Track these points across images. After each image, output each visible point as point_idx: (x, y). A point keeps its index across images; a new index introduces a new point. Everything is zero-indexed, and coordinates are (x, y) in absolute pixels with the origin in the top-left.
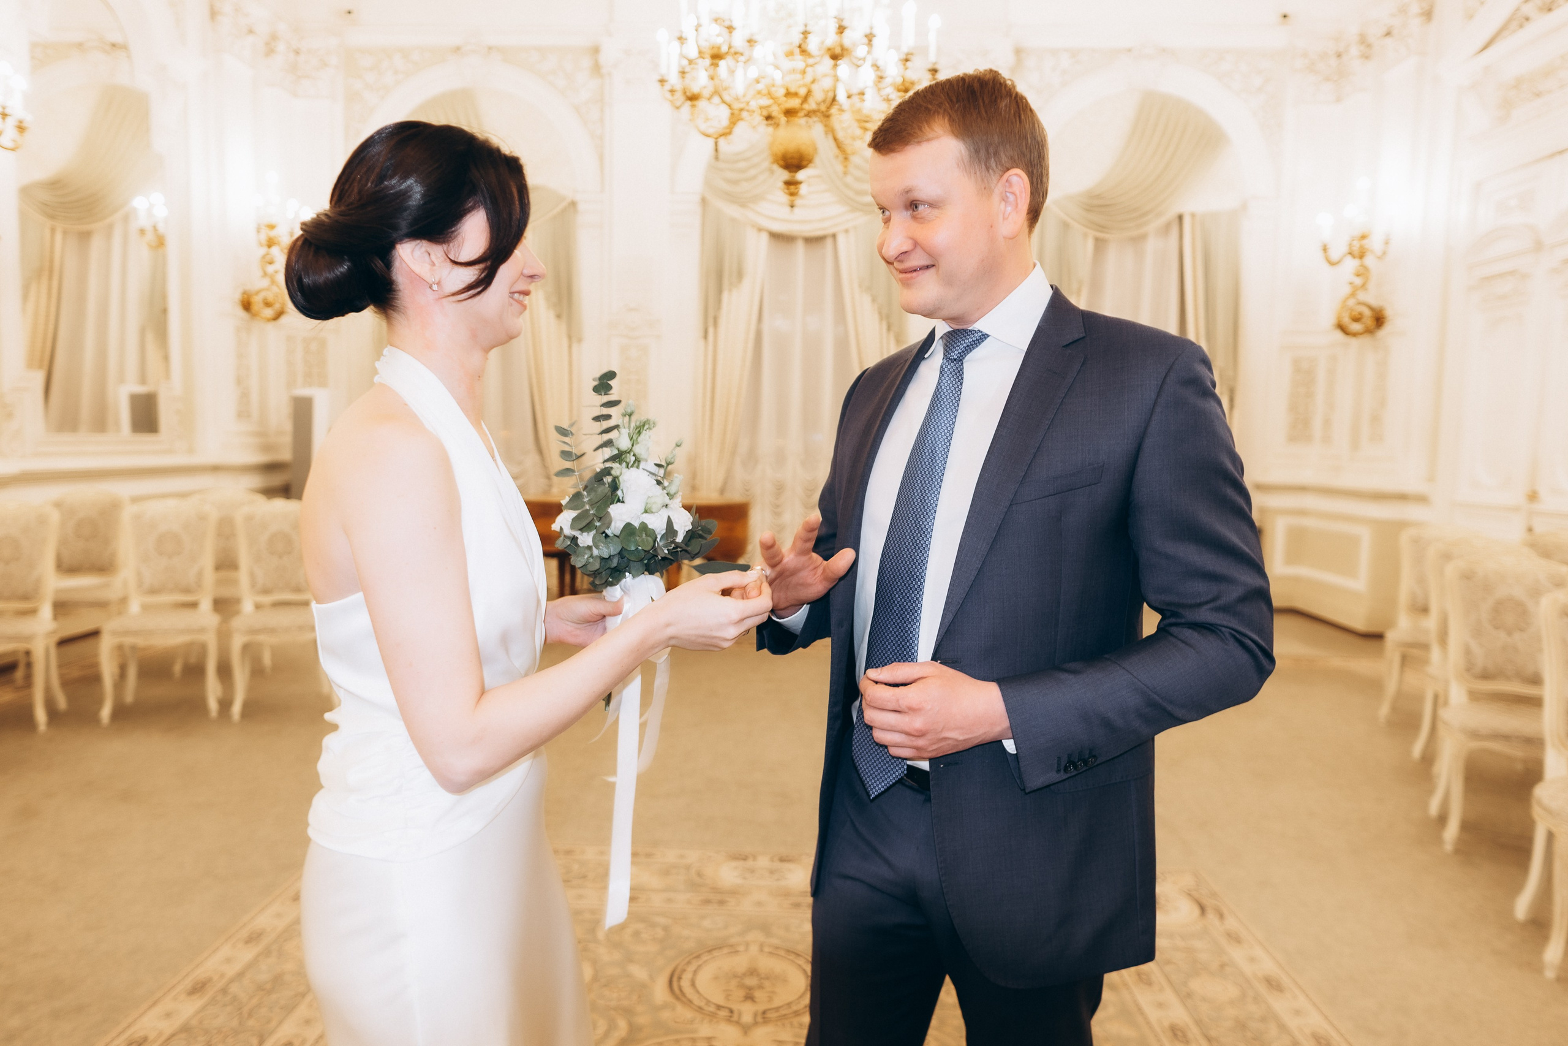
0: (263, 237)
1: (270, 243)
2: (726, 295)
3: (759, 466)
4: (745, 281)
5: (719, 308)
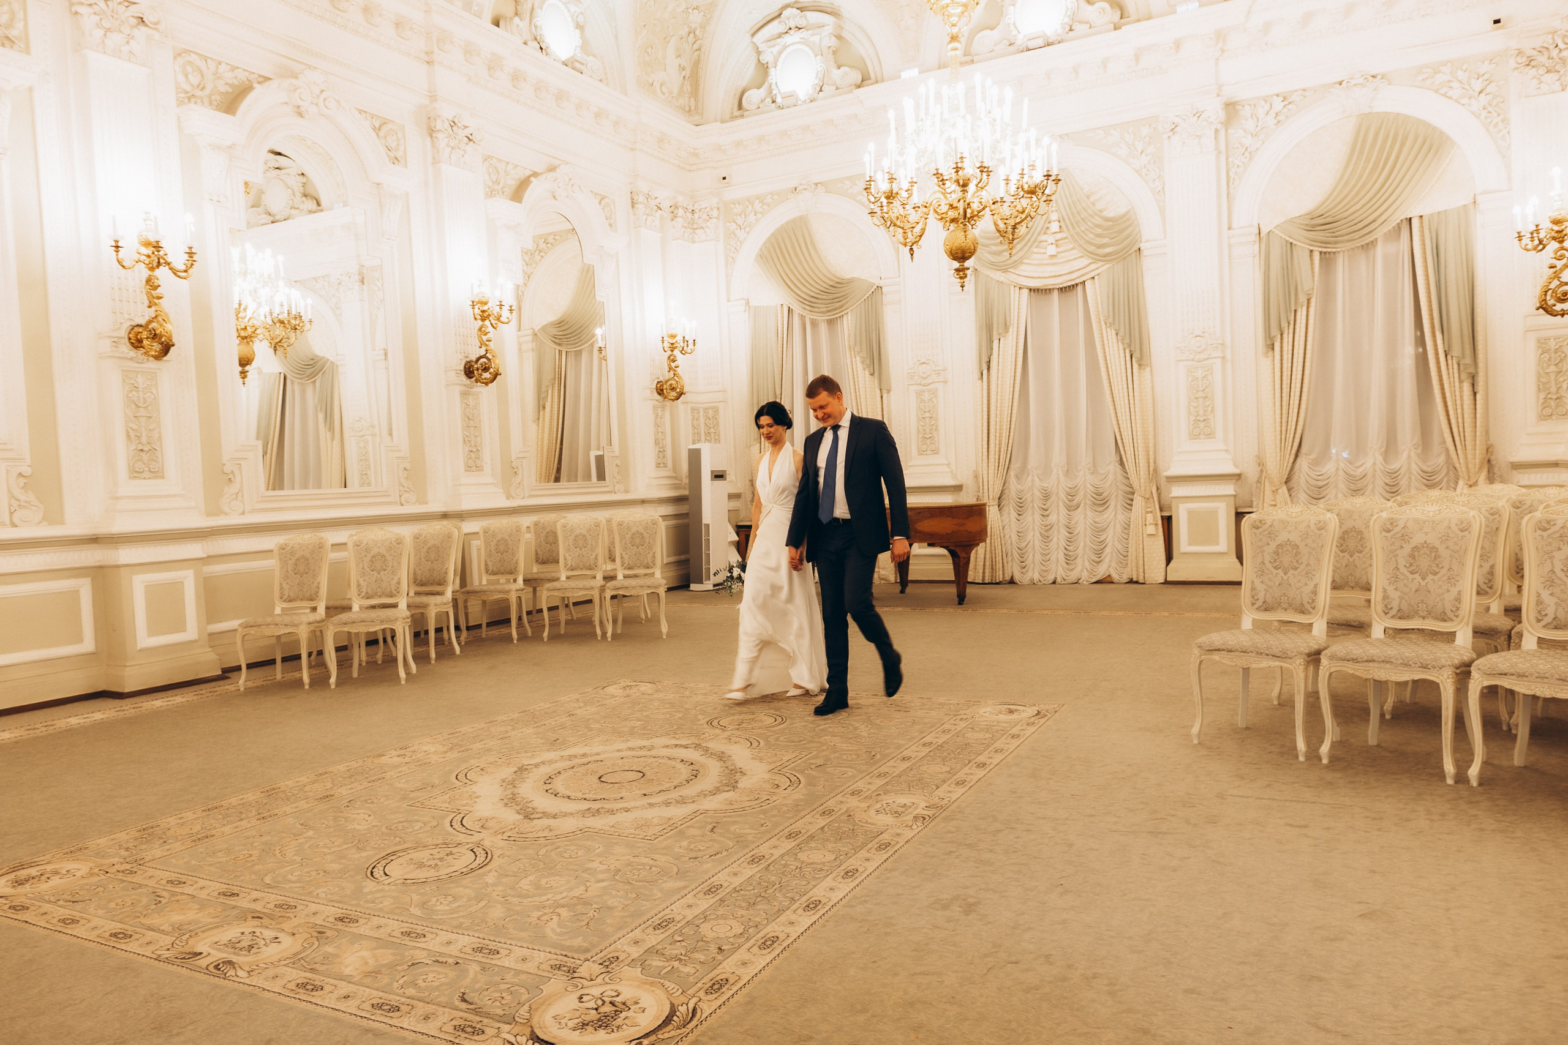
1: (673, 348)
2: (996, 343)
3: (1030, 478)
4: (1011, 330)
5: (991, 355)
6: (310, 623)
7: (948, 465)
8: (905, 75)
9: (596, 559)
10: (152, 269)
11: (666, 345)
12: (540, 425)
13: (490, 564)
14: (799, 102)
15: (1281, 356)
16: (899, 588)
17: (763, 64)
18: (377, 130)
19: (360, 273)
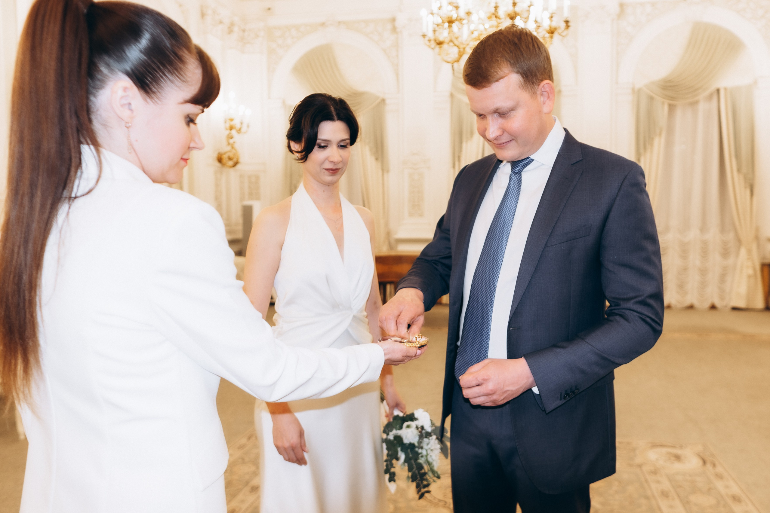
0: (228, 125)
1: (231, 128)
2: (464, 144)
5: (461, 151)
7: (429, 224)
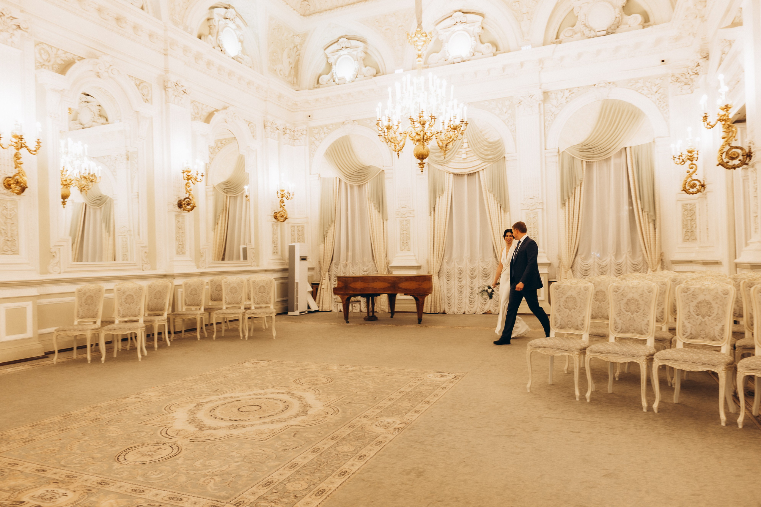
1: (282, 196)
2: (437, 199)
3: (453, 263)
4: (445, 193)
5: (435, 204)
6: (92, 330)
7: (415, 256)
8: (397, 72)
9: (241, 299)
10: (18, 149)
11: (279, 195)
12: (216, 232)
13: (187, 300)
14: (346, 82)
15: (569, 209)
16: (390, 315)
17: (329, 64)
18: (138, 86)
19: (127, 155)
